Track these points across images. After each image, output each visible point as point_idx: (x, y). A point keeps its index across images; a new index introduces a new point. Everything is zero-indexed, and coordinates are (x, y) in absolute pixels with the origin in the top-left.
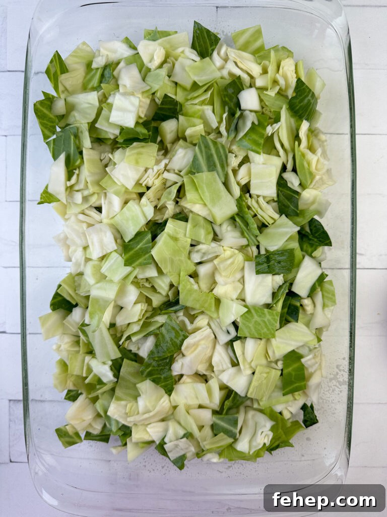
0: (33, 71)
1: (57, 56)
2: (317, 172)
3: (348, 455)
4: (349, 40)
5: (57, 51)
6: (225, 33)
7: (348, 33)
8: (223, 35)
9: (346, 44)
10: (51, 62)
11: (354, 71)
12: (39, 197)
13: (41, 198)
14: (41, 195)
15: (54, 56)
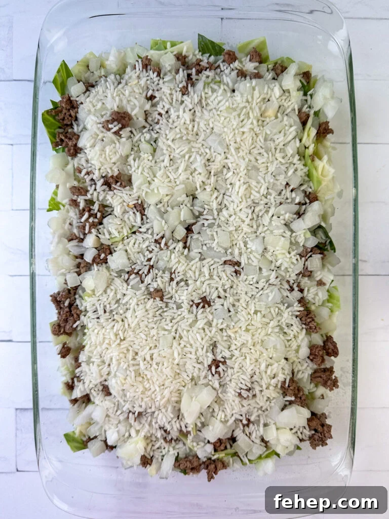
0: (42, 81)
1: (64, 65)
2: (322, 178)
3: (352, 455)
4: (349, 52)
5: (64, 61)
6: (230, 45)
7: (349, 45)
8: (228, 46)
9: (347, 55)
10: (58, 72)
11: (355, 82)
12: (48, 204)
13: (49, 206)
14: (50, 202)
15: (61, 65)
